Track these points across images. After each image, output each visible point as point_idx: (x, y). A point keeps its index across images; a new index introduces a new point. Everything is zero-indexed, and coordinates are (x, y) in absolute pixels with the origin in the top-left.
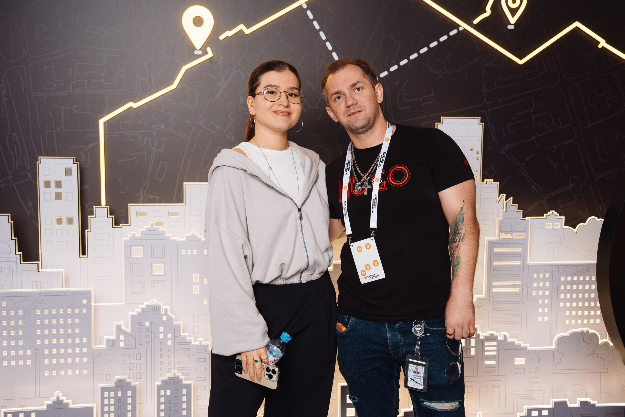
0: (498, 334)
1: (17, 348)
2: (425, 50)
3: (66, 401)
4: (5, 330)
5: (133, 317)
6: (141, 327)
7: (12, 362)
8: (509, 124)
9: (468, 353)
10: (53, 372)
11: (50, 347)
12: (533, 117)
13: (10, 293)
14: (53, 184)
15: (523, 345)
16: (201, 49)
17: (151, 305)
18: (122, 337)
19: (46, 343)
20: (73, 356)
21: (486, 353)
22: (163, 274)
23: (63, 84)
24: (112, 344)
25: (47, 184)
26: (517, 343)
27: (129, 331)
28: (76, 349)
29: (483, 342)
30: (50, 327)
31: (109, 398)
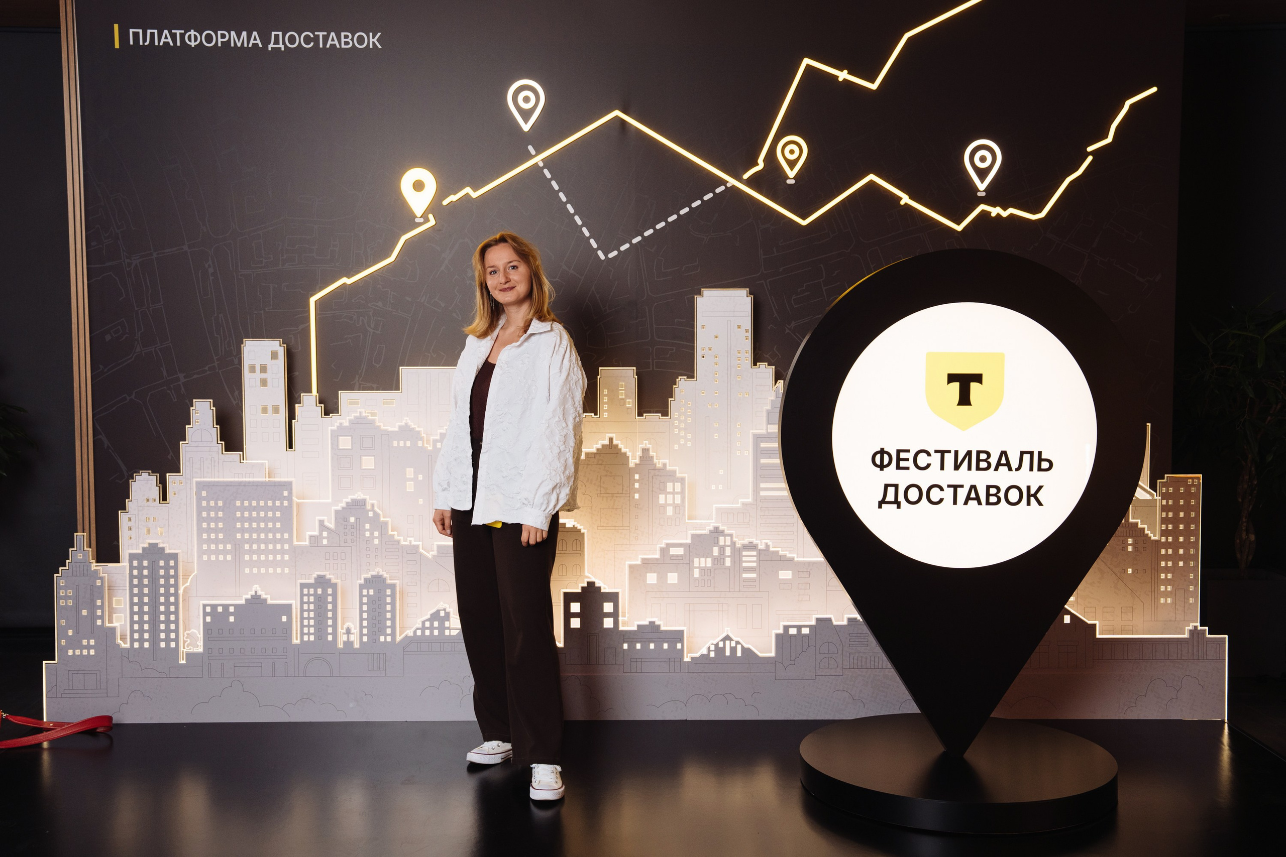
0: (758, 542)
1: (217, 541)
2: (685, 210)
3: (264, 596)
4: (205, 522)
5: (337, 512)
6: (346, 523)
7: (212, 556)
8: (794, 297)
9: (722, 564)
10: (254, 569)
11: (251, 541)
12: (824, 289)
13: (209, 482)
14: (258, 369)
15: (789, 555)
16: (423, 216)
17: (356, 499)
18: (325, 534)
19: (246, 537)
20: (274, 552)
21: (744, 565)
22: (373, 468)
23: (272, 259)
24: (315, 541)
25: (252, 369)
26: (781, 553)
27: (333, 527)
28: (277, 545)
29: (740, 551)
30: (250, 520)
31: (309, 595)
